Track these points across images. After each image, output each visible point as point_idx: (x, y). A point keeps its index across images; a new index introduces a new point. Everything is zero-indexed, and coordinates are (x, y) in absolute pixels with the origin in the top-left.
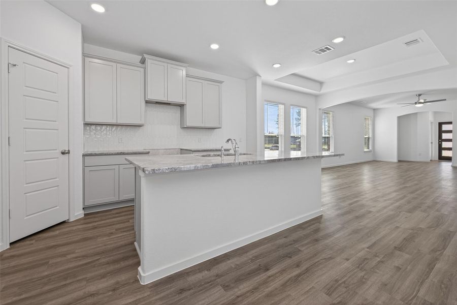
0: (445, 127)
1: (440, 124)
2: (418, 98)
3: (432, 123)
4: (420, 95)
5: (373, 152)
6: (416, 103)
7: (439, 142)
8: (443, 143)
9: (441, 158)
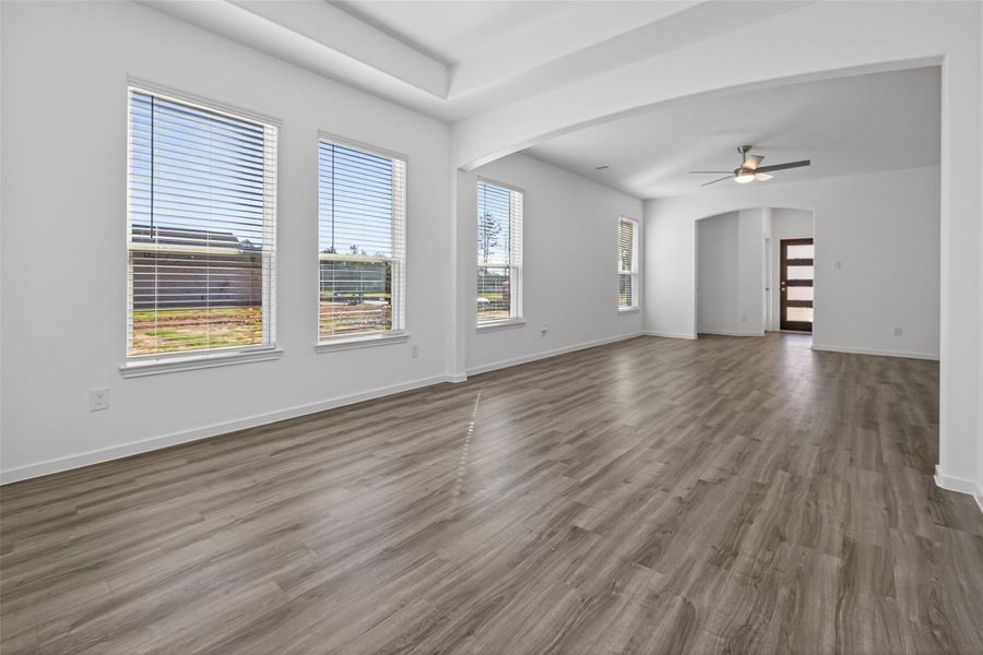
0: (794, 252)
1: (784, 244)
2: (742, 155)
3: (767, 240)
5: (643, 312)
6: (737, 172)
7: (782, 286)
8: (789, 288)
9: (787, 326)
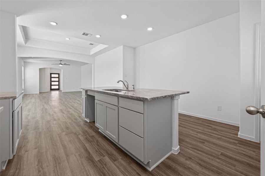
0: (53, 76)
1: (51, 74)
4: (61, 61)
5: (24, 89)
8: (52, 82)
9: (51, 90)
